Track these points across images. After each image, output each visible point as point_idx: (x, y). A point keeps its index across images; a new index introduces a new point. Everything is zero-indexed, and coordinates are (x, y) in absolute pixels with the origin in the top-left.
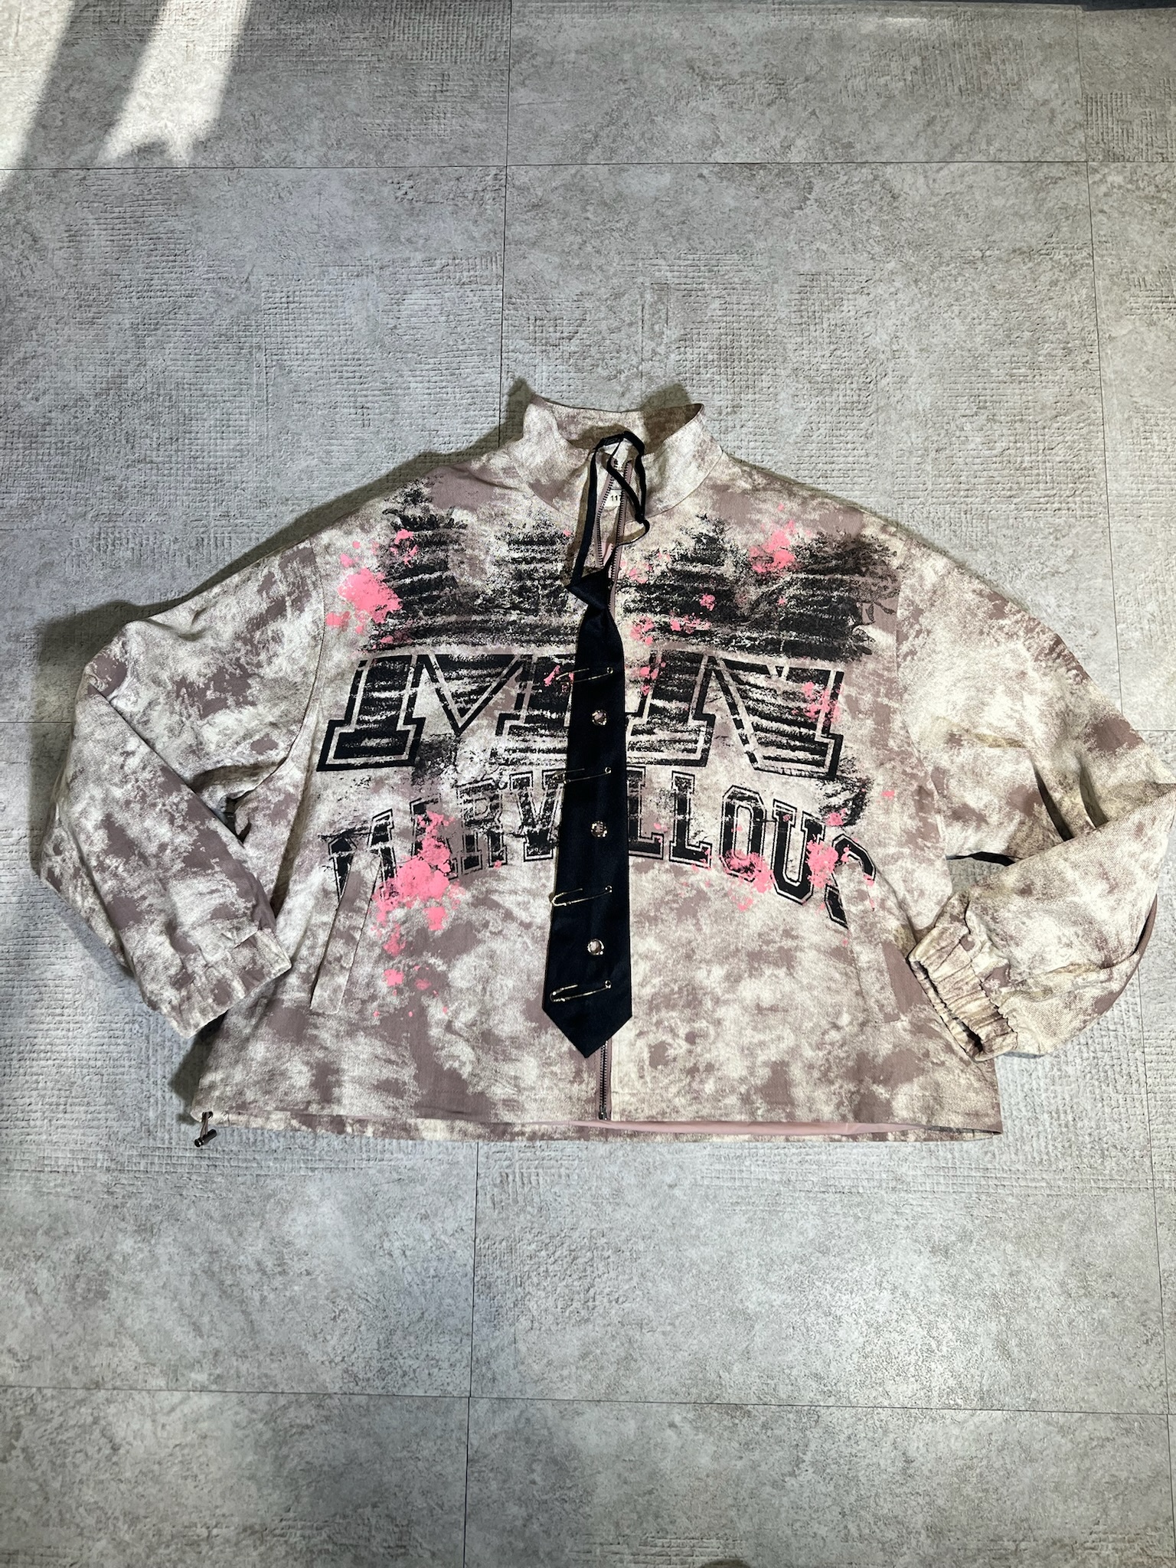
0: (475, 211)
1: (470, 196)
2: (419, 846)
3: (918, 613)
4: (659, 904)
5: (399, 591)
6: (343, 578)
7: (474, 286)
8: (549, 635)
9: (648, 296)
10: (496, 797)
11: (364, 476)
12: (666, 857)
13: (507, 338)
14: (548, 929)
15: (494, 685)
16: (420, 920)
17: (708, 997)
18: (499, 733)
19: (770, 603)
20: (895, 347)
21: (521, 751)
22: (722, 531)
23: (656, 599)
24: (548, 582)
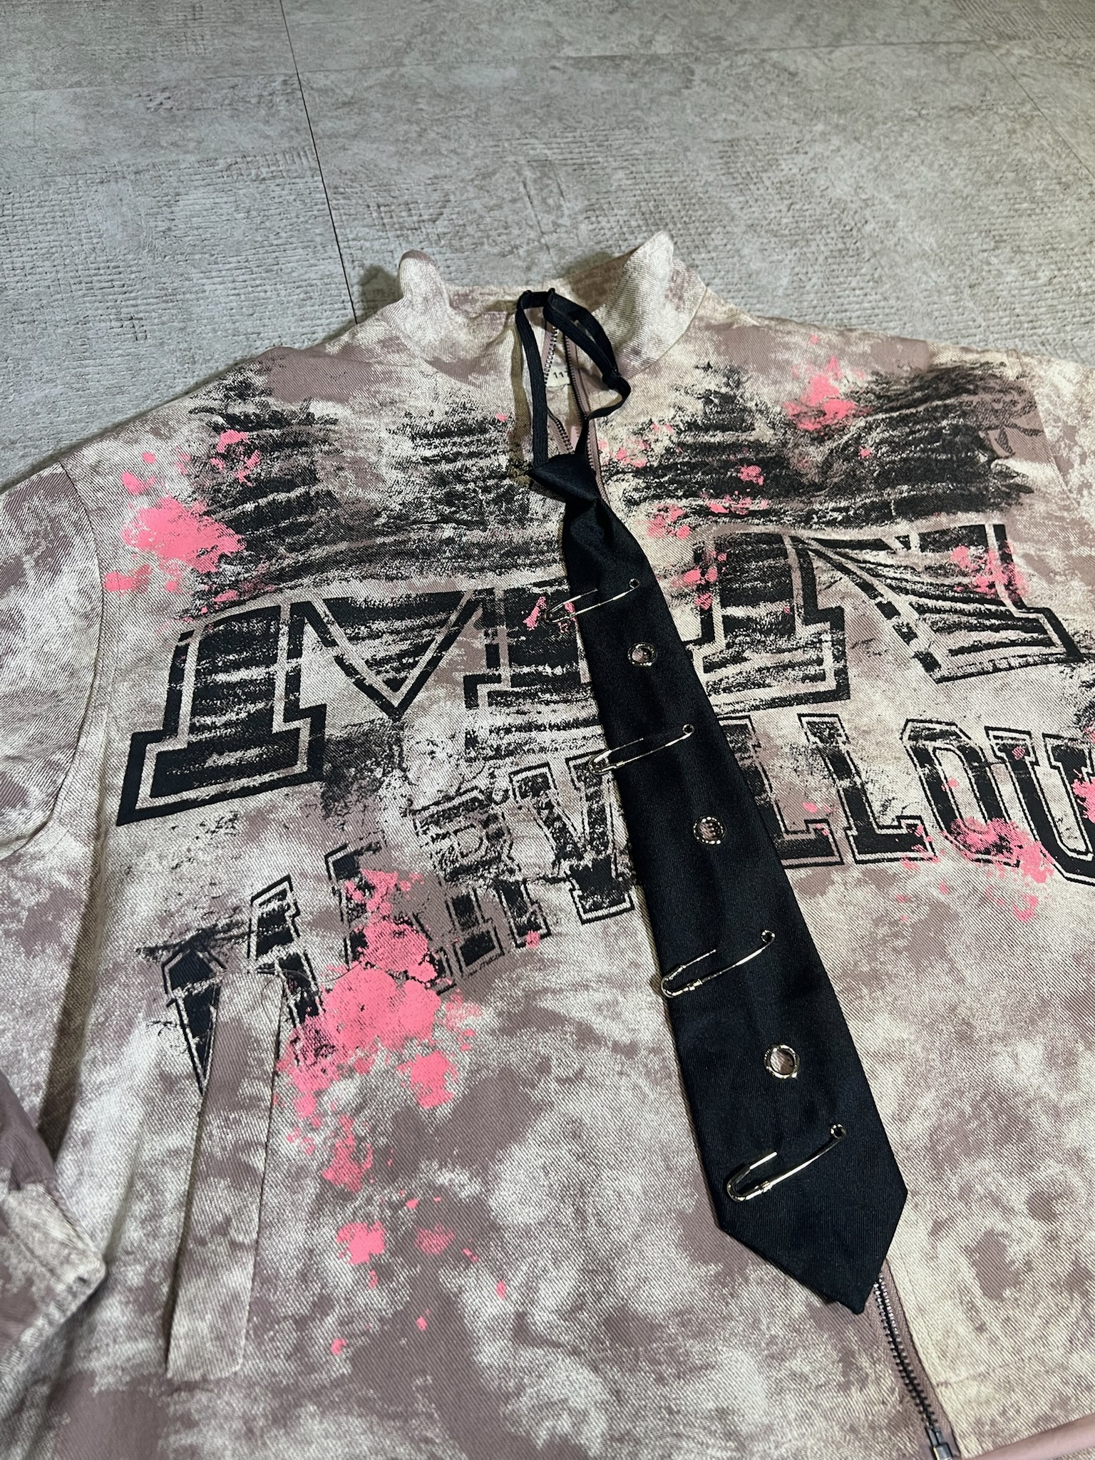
0: (263, 112)
1: (254, 101)
2: (358, 940)
3: (1070, 432)
4: (871, 946)
5: (237, 524)
6: (129, 515)
7: (278, 181)
8: (513, 556)
9: (528, 173)
10: (495, 817)
11: (147, 397)
12: (849, 859)
13: (341, 227)
14: (670, 1052)
15: (439, 638)
16: (396, 1091)
17: (1037, 1106)
18: (471, 701)
19: (847, 459)
20: (864, 197)
21: (520, 729)
22: (738, 384)
23: (671, 482)
24: (490, 482)
